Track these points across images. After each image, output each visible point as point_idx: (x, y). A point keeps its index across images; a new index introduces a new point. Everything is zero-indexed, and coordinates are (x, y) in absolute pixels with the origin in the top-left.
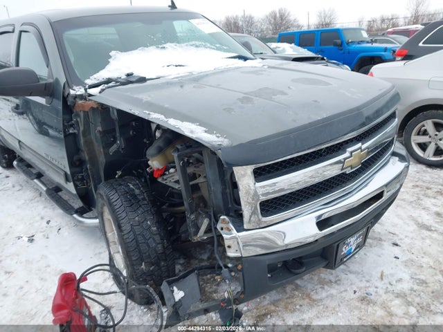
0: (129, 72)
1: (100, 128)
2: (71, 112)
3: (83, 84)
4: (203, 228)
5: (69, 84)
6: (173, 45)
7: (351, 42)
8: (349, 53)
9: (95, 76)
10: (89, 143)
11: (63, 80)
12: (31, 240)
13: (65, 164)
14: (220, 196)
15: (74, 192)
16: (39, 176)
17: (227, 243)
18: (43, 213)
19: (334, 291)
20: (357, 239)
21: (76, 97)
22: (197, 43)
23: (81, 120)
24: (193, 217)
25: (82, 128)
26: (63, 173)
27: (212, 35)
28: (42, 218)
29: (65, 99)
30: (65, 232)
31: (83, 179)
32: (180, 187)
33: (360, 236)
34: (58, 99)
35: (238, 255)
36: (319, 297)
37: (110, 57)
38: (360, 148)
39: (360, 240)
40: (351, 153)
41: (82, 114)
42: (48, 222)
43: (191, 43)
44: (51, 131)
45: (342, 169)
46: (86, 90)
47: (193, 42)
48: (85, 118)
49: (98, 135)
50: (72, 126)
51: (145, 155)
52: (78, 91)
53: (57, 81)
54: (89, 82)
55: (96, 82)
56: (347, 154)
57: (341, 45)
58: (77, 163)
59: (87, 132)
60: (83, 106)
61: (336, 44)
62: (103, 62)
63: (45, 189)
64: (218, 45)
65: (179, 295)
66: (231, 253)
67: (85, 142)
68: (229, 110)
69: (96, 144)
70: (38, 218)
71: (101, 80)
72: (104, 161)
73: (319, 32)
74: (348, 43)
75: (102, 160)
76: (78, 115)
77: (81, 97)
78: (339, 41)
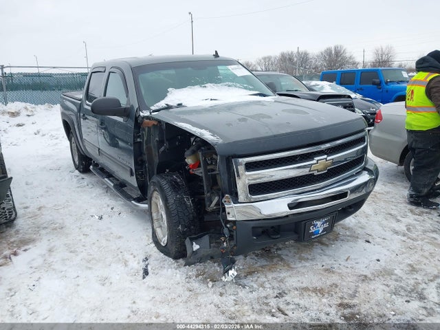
0: (180, 102)
1: (157, 139)
2: (139, 127)
3: (149, 109)
4: (214, 202)
5: (140, 109)
6: (211, 85)
7: (390, 82)
8: (387, 91)
9: (157, 104)
10: (149, 149)
11: (136, 106)
12: (101, 218)
13: (131, 163)
14: (227, 182)
15: (136, 185)
16: (109, 175)
17: (227, 210)
18: (109, 203)
19: (307, 264)
20: (323, 224)
21: (144, 117)
22: (230, 83)
23: (145, 133)
24: (209, 194)
25: (145, 139)
26: (129, 169)
27: (244, 77)
28: (108, 206)
29: (136, 119)
30: (124, 215)
31: (142, 174)
32: (202, 175)
33: (326, 222)
34: (131, 119)
35: (233, 219)
36: (295, 266)
37: (168, 92)
38: (326, 159)
39: (326, 225)
40: (318, 161)
41: (146, 130)
42: (112, 209)
43: (225, 84)
44: (121, 143)
45: (310, 171)
46: (150, 113)
47: (227, 83)
48: (148, 131)
49: (156, 143)
50: (139, 137)
51: (184, 155)
52: (145, 113)
53: (132, 107)
54: (153, 108)
55: (158, 108)
56: (314, 162)
57: (379, 84)
58: (140, 162)
59: (148, 141)
60: (148, 123)
61: (374, 83)
62: (164, 95)
63: (112, 185)
64: (245, 85)
65: (196, 247)
66: (230, 218)
67: (147, 148)
68: (229, 125)
69: (153, 149)
70: (105, 206)
71: (161, 107)
72: (158, 161)
73: (360, 73)
74: (387, 83)
75: (156, 160)
76: (144, 130)
77: (147, 118)
78: (377, 81)
